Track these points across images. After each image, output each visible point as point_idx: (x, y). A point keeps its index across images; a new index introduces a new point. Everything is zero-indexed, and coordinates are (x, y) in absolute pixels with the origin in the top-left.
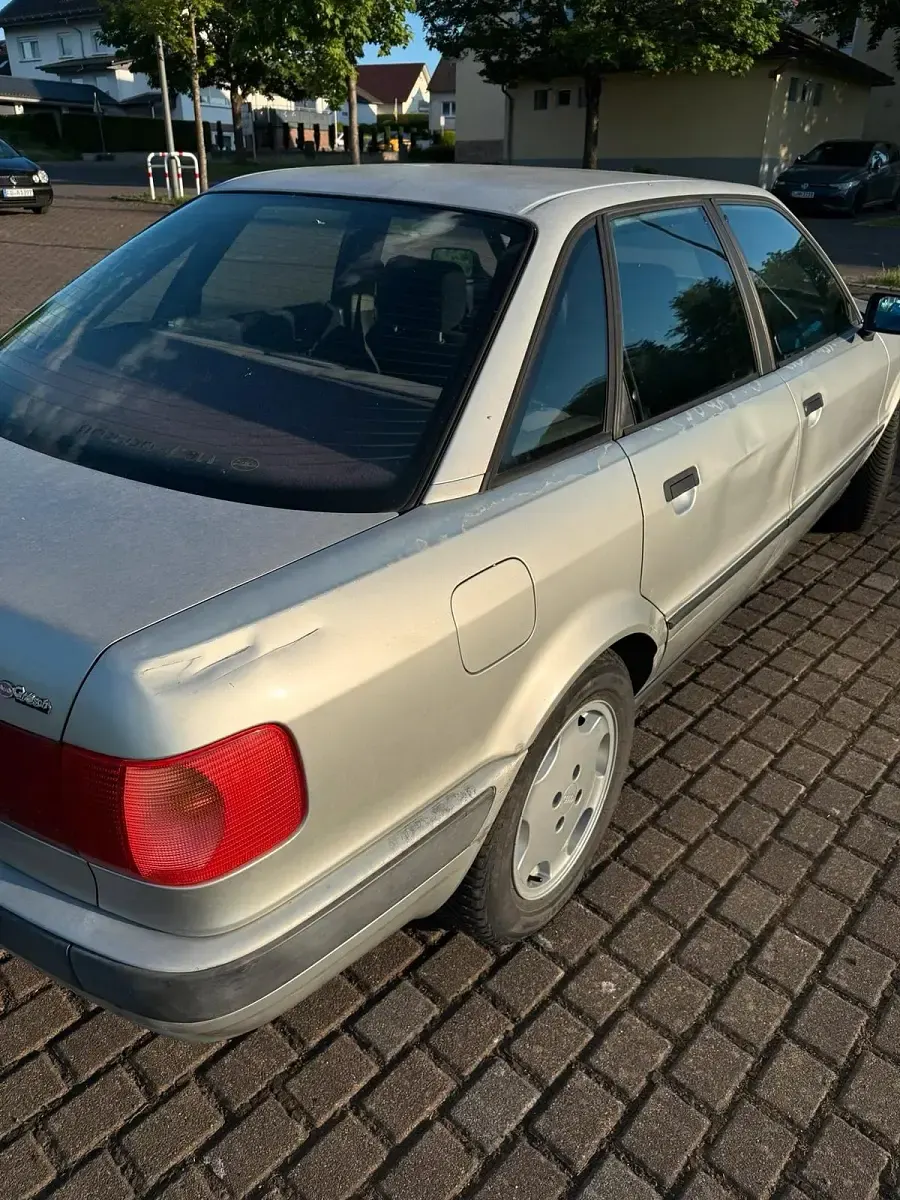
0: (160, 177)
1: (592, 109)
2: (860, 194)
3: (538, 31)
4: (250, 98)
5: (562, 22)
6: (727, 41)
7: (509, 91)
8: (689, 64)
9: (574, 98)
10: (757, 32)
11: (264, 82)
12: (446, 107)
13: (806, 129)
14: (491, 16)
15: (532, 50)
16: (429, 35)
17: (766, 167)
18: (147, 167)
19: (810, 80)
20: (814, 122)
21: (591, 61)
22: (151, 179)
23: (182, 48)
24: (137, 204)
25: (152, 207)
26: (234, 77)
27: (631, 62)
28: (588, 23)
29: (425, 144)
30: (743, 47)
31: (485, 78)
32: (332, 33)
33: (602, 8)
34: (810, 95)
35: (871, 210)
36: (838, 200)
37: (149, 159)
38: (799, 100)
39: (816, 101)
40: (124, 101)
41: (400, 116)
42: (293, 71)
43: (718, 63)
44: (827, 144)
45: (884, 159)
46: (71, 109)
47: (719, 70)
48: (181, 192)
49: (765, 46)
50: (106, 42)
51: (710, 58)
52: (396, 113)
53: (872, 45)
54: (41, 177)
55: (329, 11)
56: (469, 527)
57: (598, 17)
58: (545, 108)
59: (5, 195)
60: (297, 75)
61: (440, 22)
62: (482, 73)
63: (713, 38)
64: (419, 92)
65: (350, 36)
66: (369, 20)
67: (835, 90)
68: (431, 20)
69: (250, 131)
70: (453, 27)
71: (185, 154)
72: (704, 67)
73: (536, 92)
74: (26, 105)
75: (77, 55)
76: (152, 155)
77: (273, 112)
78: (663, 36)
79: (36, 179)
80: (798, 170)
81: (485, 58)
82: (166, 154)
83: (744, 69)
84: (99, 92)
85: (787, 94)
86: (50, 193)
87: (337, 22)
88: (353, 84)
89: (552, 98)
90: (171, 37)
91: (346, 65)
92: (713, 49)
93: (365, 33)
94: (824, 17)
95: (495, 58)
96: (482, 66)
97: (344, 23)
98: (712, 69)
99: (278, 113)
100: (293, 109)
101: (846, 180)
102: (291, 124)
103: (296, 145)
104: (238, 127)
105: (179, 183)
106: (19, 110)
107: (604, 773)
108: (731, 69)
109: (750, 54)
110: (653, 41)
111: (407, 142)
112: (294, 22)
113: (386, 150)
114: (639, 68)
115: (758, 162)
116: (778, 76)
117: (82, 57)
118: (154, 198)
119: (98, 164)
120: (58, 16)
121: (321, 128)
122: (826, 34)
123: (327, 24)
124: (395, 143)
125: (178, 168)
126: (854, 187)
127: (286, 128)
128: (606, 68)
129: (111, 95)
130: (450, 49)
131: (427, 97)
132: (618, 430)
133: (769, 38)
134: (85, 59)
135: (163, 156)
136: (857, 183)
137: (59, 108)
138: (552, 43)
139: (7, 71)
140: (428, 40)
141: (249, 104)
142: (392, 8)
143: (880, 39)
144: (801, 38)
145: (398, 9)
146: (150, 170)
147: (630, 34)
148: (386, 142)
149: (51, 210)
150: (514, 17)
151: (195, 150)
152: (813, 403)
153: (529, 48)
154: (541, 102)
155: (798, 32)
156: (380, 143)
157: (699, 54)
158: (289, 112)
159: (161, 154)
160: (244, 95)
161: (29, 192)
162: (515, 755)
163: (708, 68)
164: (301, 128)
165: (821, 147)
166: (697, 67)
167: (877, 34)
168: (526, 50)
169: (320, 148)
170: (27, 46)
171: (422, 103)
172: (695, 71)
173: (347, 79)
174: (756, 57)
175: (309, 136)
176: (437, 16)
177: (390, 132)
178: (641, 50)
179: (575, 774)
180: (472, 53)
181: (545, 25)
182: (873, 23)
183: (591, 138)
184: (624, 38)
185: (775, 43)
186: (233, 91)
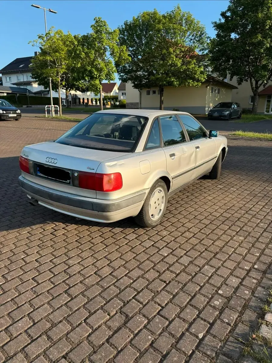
0: (49, 112)
1: (161, 95)
2: (230, 114)
3: (147, 76)
4: (71, 92)
5: (153, 75)
6: (194, 79)
7: (140, 91)
8: (185, 85)
9: (157, 92)
10: (201, 77)
11: (75, 88)
12: (123, 94)
13: (217, 99)
14: (135, 73)
15: (146, 81)
16: (119, 77)
17: (207, 109)
18: (45, 109)
19: (216, 88)
20: (218, 98)
21: (161, 84)
22: (46, 112)
23: (56, 80)
24: (42, 118)
25: (47, 119)
26: (67, 87)
27: (170, 84)
28: (159, 75)
29: (118, 103)
30: (198, 81)
31: (134, 87)
32: (96, 78)
33: (163, 72)
34: (217, 91)
35: (233, 119)
36: (225, 116)
37: (46, 107)
38: (214, 92)
39: (219, 93)
40: (35, 92)
41: (110, 96)
42: (83, 85)
43: (192, 84)
44: (221, 103)
45: (236, 107)
46: (20, 94)
47: (193, 86)
48: (54, 115)
49: (204, 80)
50: (33, 78)
51: (190, 83)
52: (109, 95)
53: (231, 80)
54: (19, 111)
55: (96, 73)
56: (141, 155)
57: (162, 73)
58: (149, 94)
59: (9, 116)
60: (84, 86)
61: (122, 74)
62: (133, 86)
63: (191, 78)
64: (115, 90)
65: (101, 79)
66: (105, 75)
67: (223, 90)
68: (120, 74)
69: (70, 100)
70: (125, 76)
71: (56, 106)
72: (189, 85)
73: (147, 91)
74: (7, 93)
75: (22, 80)
76: (47, 106)
77: (76, 95)
78: (178, 78)
79: (17, 112)
80: (214, 109)
81: (134, 83)
82: (51, 106)
83: (199, 86)
84: (28, 90)
85: (211, 91)
86: (21, 115)
87: (98, 76)
88: (101, 89)
89: (151, 93)
90: (53, 78)
91: (99, 85)
92: (191, 81)
93: (104, 78)
94: (218, 73)
95: (136, 83)
96: (133, 85)
97: (99, 76)
98: (191, 85)
99: (77, 95)
100: (81, 94)
101: (226, 112)
102: (81, 98)
103: (82, 103)
104: (68, 99)
105: (54, 113)
106: (5, 94)
107: (163, 203)
108: (195, 86)
109: (200, 82)
110: (176, 79)
111: (112, 103)
112: (87, 76)
113: (107, 105)
114: (172, 85)
115: (205, 107)
116: (208, 87)
117: (23, 81)
118: (47, 116)
119: (28, 108)
120: (18, 71)
121: (89, 99)
122: (219, 77)
123: (95, 76)
124: (109, 103)
125: (53, 109)
126: (229, 113)
127: (79, 99)
128: (165, 85)
129: (31, 91)
130: (124, 81)
131: (117, 91)
132: (162, 147)
133: (204, 78)
134: (24, 82)
135: (50, 106)
136: (229, 112)
137: (16, 94)
138: (151, 80)
139: (2, 84)
140: (119, 78)
141: (71, 93)
142: (111, 72)
143: (233, 78)
144: (213, 78)
145: (113, 73)
146: (46, 110)
147: (170, 77)
148: (107, 103)
149: (20, 120)
150: (141, 73)
151: (58, 104)
152: (198, 147)
153: (145, 80)
154: (148, 93)
155: (213, 77)
156: (105, 103)
157: (188, 82)
158: (80, 95)
159: (49, 106)
160: (69, 91)
161: (15, 115)
162: (148, 189)
163: (190, 85)
164: (83, 99)
165: (220, 104)
166: (187, 85)
167: (232, 77)
168: (144, 81)
169: (89, 104)
170: (8, 78)
171: (116, 93)
172: (187, 86)
173: (100, 88)
174: (201, 82)
175: (86, 101)
176: (121, 73)
177: (108, 100)
178: (173, 81)
179: (158, 200)
180: (130, 82)
181: (149, 75)
182: (230, 75)
183: (161, 102)
184: (168, 79)
185: (206, 79)
186: (66, 90)
